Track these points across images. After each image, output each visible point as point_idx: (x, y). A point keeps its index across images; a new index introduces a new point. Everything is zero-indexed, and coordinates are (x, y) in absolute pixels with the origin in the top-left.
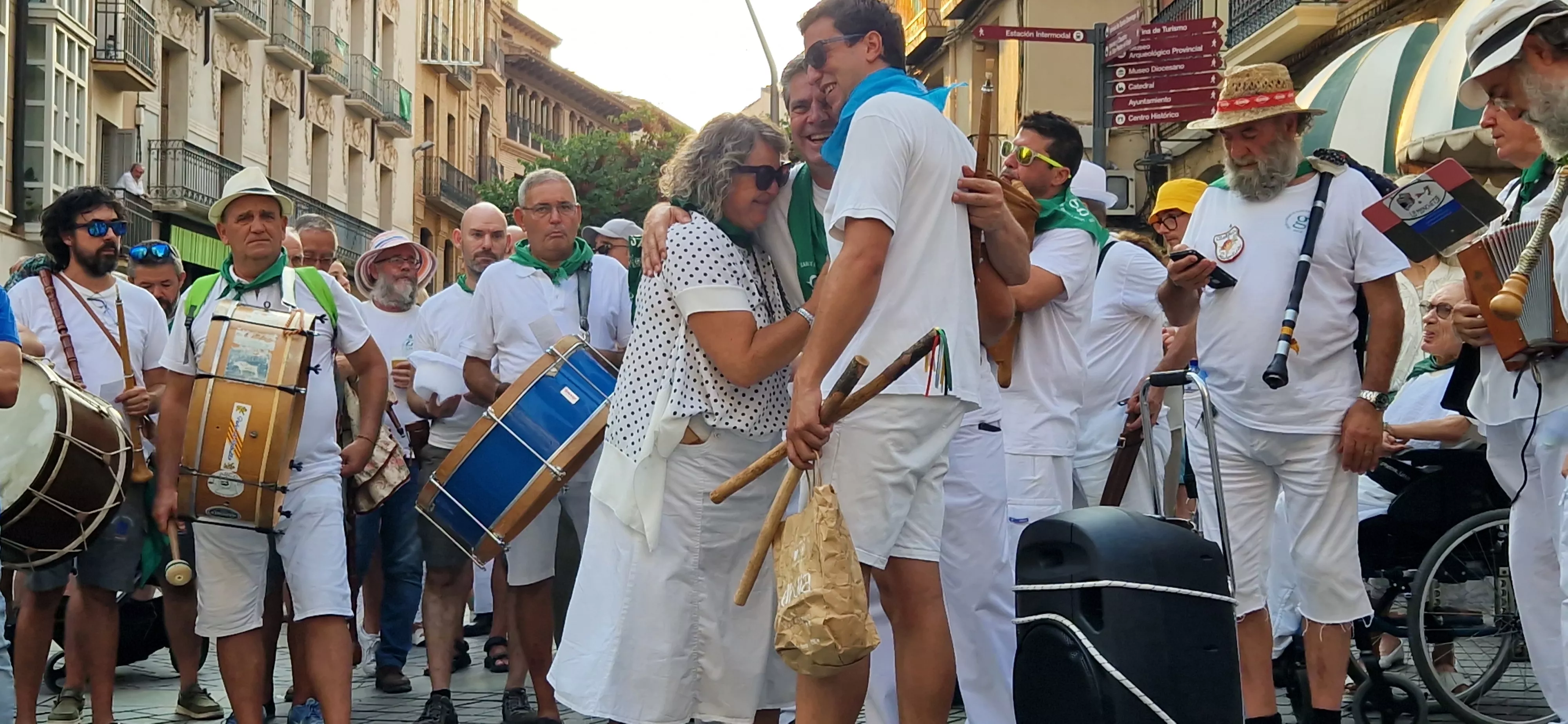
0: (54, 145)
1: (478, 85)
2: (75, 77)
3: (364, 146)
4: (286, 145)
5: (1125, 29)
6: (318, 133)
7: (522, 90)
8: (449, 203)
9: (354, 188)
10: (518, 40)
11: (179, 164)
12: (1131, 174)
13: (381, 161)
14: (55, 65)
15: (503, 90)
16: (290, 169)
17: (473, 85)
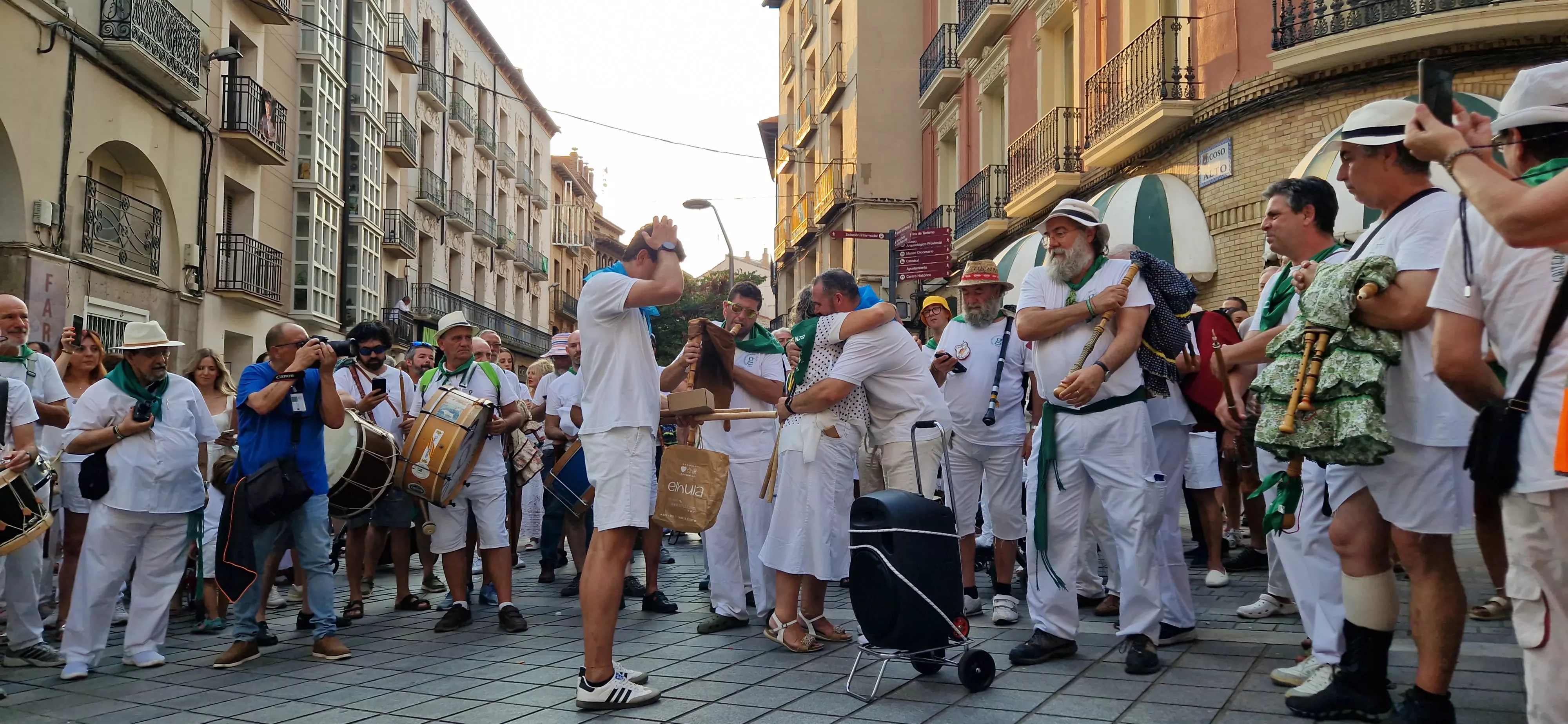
0: (362, 287)
1: (582, 253)
2: (373, 252)
3: (524, 285)
4: (483, 285)
5: (905, 232)
6: (500, 279)
7: (605, 256)
8: (567, 314)
9: (518, 306)
10: (603, 231)
11: (428, 295)
12: (908, 301)
13: (532, 293)
14: (363, 246)
15: (595, 257)
16: (486, 297)
17: (579, 254)
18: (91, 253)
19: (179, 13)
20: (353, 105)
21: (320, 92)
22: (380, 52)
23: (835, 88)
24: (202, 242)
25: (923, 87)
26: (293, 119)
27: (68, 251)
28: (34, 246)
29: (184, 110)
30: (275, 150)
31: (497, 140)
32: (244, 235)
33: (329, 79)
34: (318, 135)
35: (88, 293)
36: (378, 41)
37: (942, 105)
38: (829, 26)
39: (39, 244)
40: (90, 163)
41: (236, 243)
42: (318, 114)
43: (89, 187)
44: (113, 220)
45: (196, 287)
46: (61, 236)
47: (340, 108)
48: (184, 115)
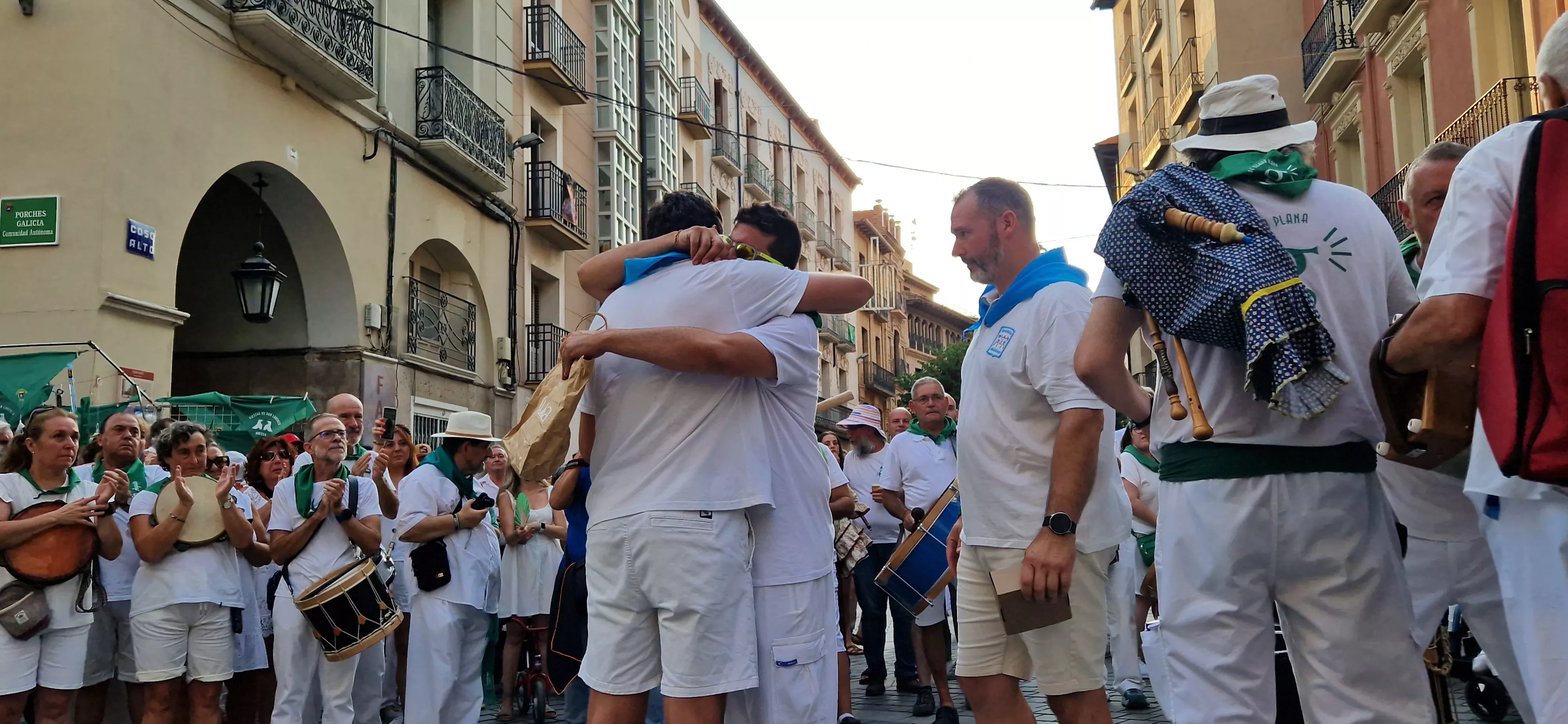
1: (893, 319)
3: (829, 359)
7: (917, 320)
8: (879, 388)
10: (914, 291)
13: (839, 366)
15: (906, 321)
17: (889, 319)
18: (415, 353)
19: (486, 105)
20: (649, 179)
21: (617, 169)
22: (674, 118)
23: (1190, 92)
24: (512, 334)
25: (1308, 78)
26: (592, 200)
27: (395, 353)
28: (366, 349)
29: (493, 202)
30: (577, 234)
31: (795, 200)
32: (551, 325)
33: (625, 155)
34: (617, 215)
35: (413, 394)
36: (671, 108)
37: (1336, 97)
38: (1178, 20)
39: (370, 347)
40: (412, 263)
41: (544, 333)
42: (616, 192)
43: (411, 290)
44: (433, 318)
45: (509, 381)
46: (390, 338)
47: (637, 184)
48: (493, 207)
